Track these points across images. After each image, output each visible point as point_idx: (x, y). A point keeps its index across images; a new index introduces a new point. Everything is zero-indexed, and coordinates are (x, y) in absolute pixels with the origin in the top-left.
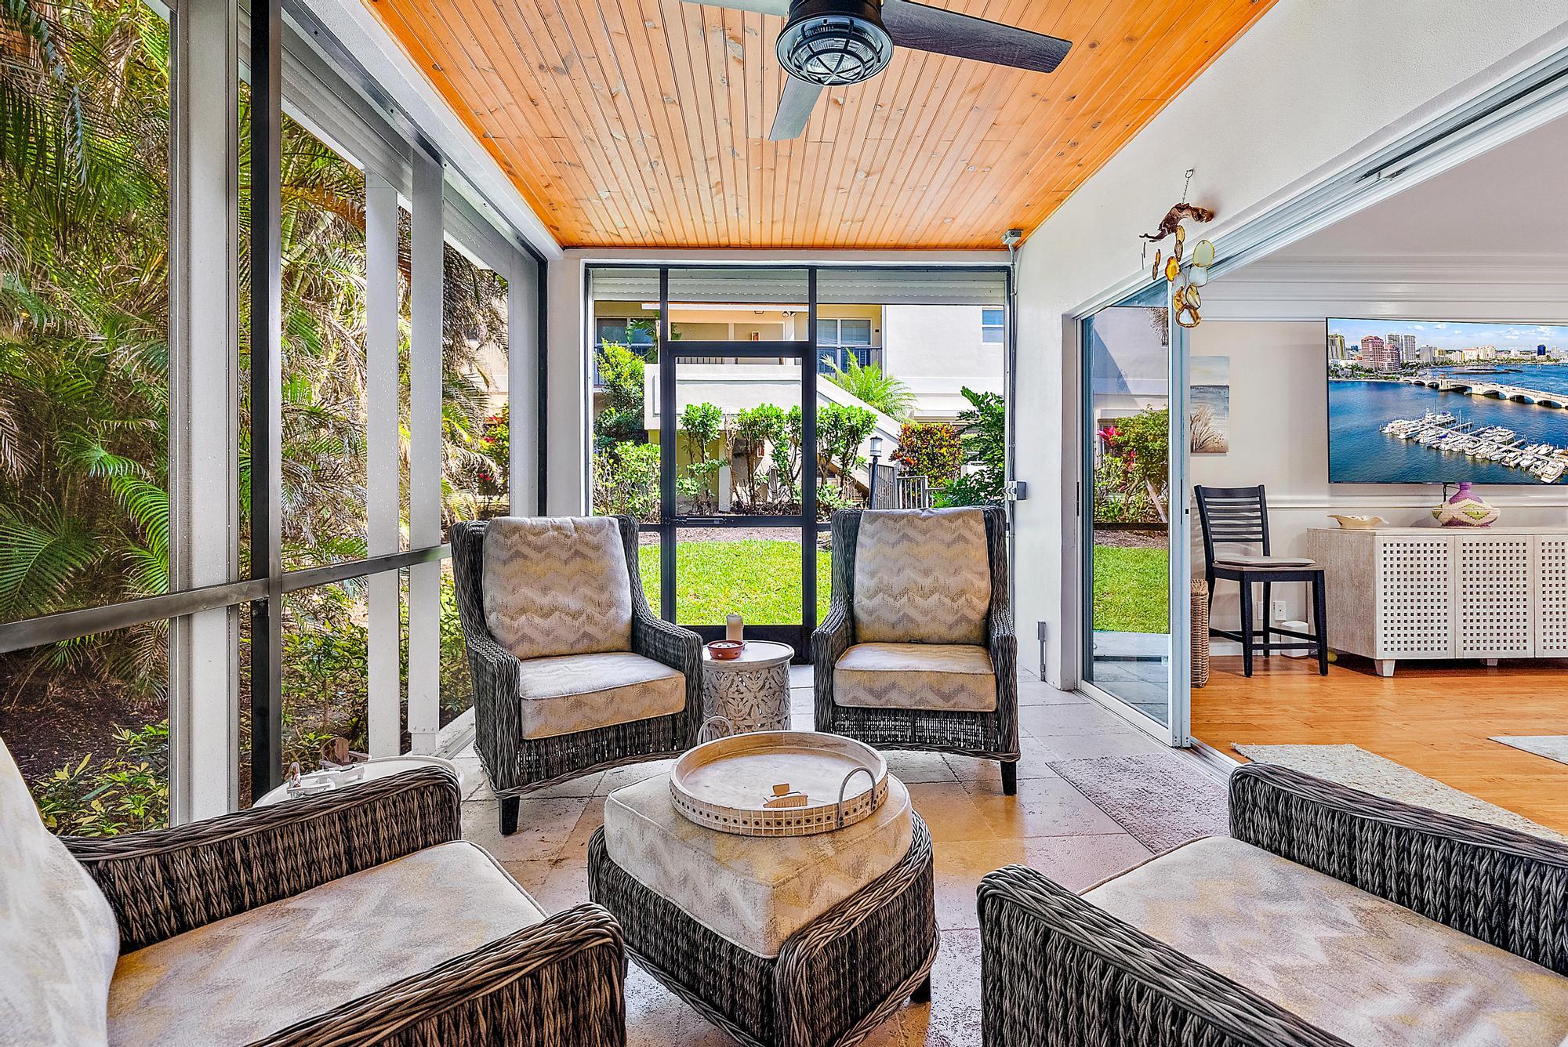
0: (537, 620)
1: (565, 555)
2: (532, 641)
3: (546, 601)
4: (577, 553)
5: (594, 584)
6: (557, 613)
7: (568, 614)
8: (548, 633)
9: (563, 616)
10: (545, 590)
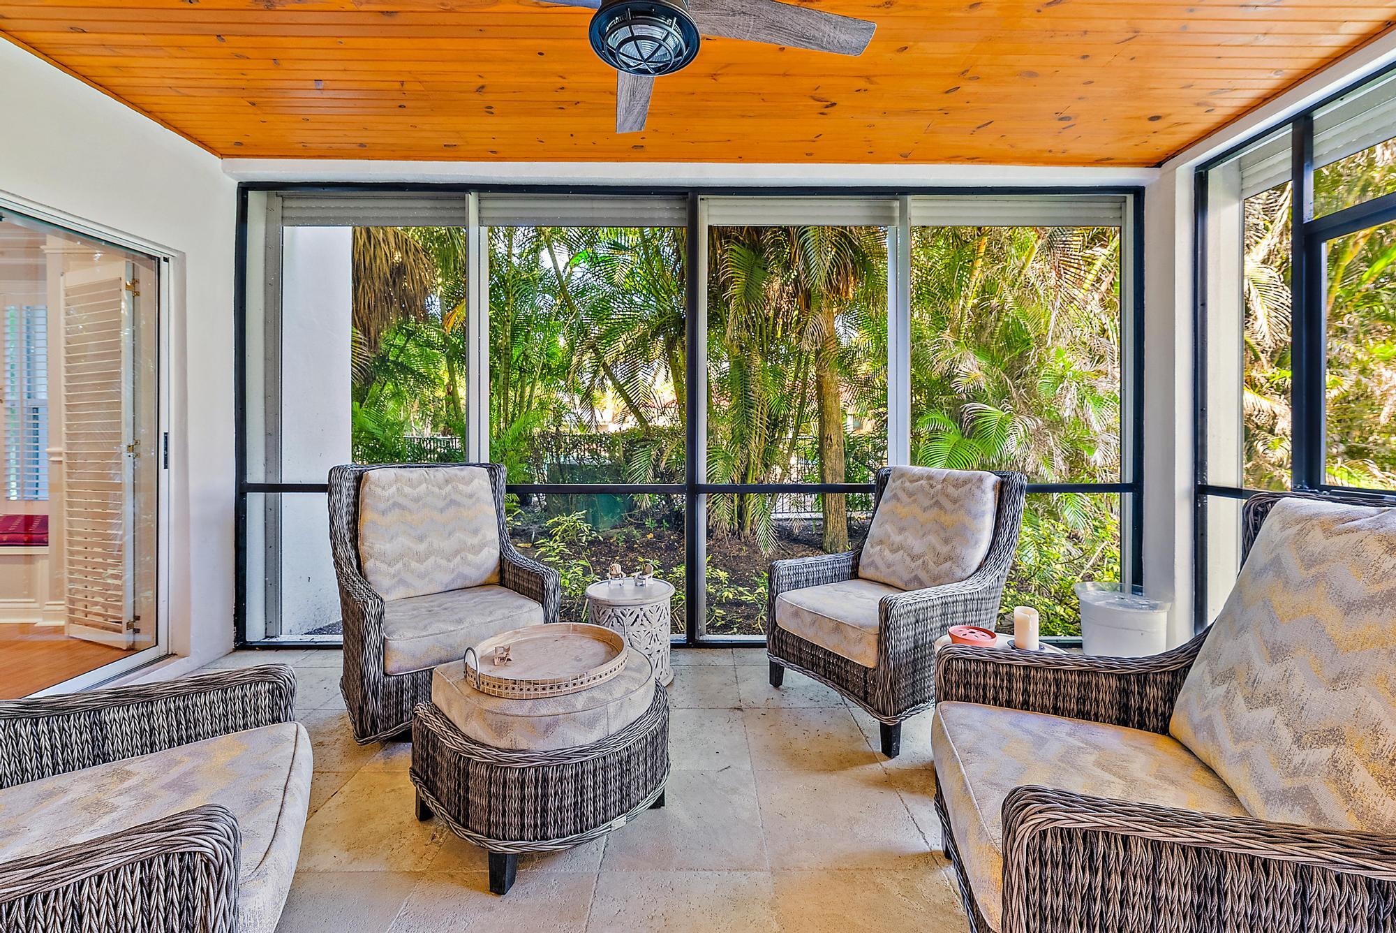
0: (887, 553)
1: (927, 503)
2: (877, 568)
3: (897, 539)
4: (937, 503)
5: (943, 535)
6: (901, 552)
7: (909, 555)
8: (889, 566)
9: (905, 555)
10: (902, 530)
